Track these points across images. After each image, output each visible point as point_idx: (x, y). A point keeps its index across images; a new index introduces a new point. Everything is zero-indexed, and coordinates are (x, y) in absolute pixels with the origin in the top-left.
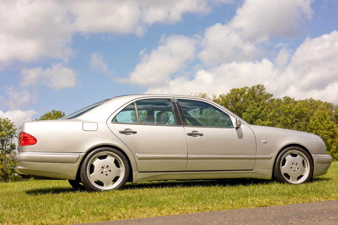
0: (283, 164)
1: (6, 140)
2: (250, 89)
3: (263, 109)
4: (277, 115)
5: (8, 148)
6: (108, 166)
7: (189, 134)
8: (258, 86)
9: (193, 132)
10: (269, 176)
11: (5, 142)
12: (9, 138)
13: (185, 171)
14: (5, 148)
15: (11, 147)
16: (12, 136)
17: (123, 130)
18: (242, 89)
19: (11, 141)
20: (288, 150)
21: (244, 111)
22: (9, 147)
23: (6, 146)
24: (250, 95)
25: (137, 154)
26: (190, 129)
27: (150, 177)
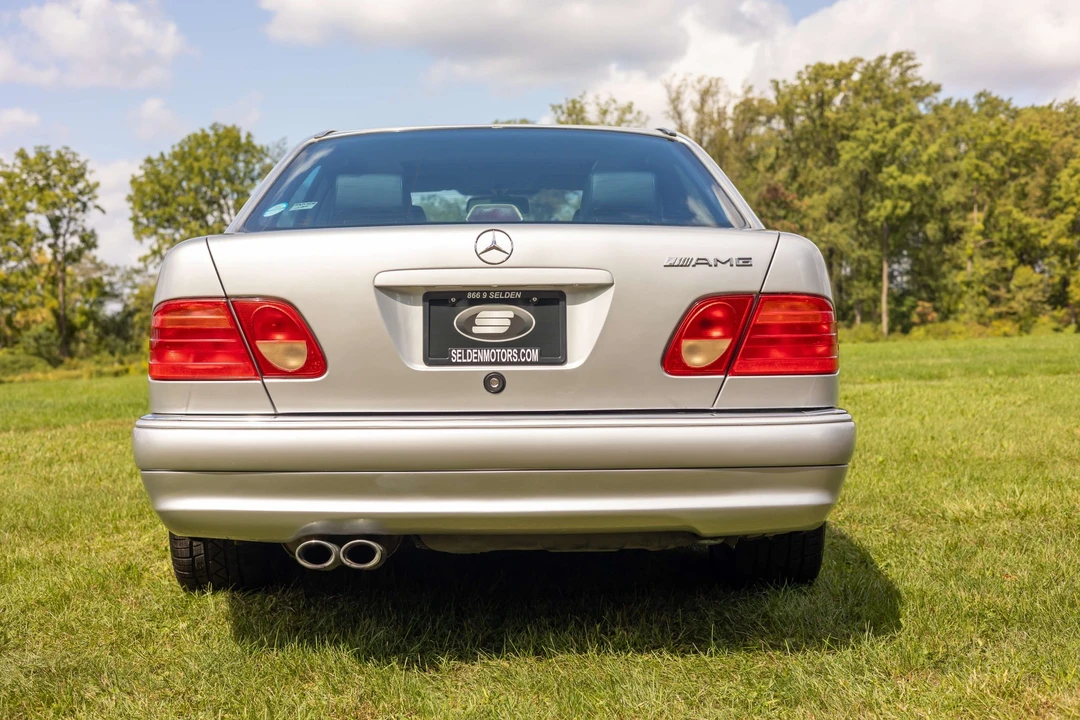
1: (64, 217)
2: (869, 64)
3: (906, 133)
4: (950, 152)
5: (73, 245)
8: (897, 57)
11: (63, 225)
12: (77, 210)
14: (65, 243)
15: (83, 240)
16: (85, 205)
18: (842, 65)
19: (84, 221)
21: (845, 138)
22: (75, 241)
23: (68, 236)
24: (866, 86)
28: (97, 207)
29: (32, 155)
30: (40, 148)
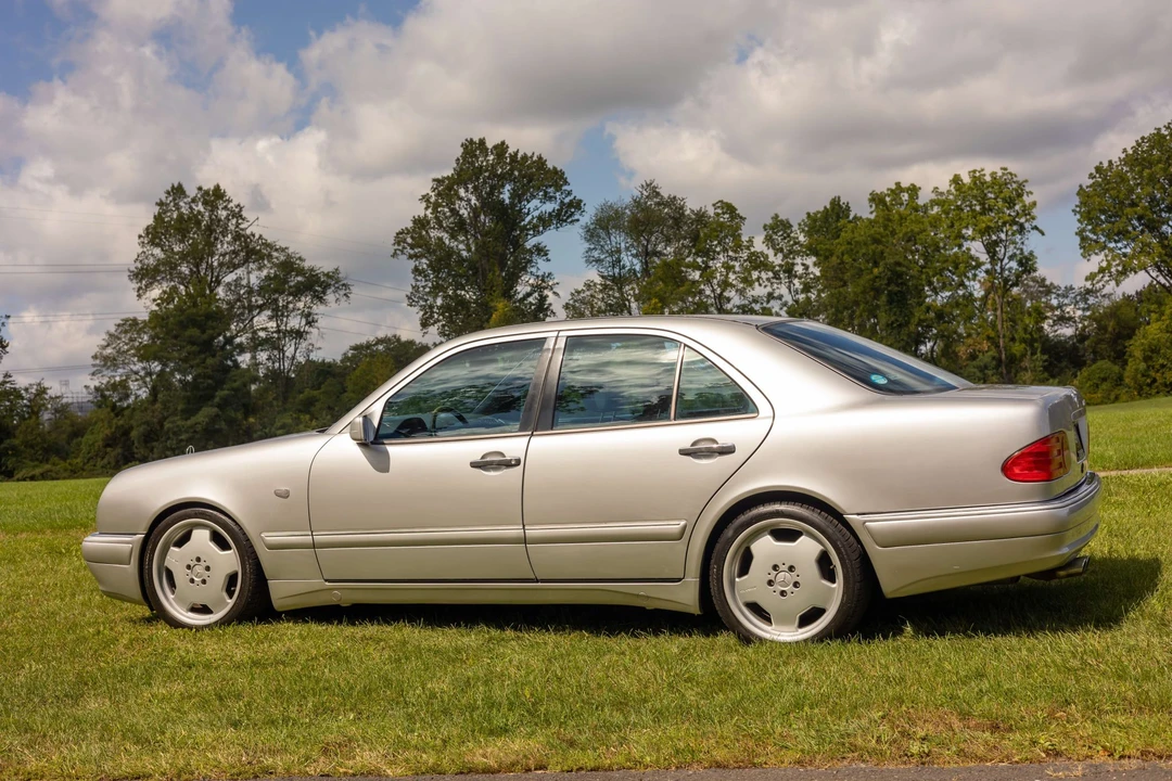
28: (1036, 228)
29: (967, 180)
30: (974, 171)
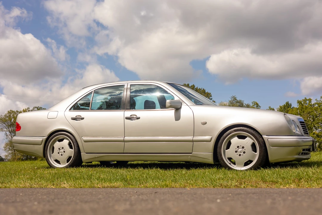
0: (228, 147)
6: (63, 148)
7: (127, 118)
9: (131, 116)
10: (211, 160)
13: (124, 153)
17: (74, 116)
20: (232, 131)
25: (83, 137)
26: (128, 113)
27: (95, 158)
